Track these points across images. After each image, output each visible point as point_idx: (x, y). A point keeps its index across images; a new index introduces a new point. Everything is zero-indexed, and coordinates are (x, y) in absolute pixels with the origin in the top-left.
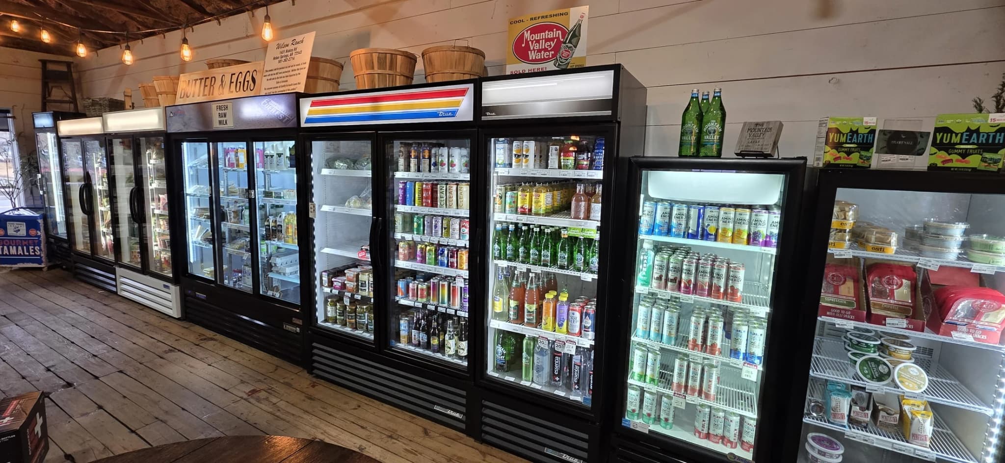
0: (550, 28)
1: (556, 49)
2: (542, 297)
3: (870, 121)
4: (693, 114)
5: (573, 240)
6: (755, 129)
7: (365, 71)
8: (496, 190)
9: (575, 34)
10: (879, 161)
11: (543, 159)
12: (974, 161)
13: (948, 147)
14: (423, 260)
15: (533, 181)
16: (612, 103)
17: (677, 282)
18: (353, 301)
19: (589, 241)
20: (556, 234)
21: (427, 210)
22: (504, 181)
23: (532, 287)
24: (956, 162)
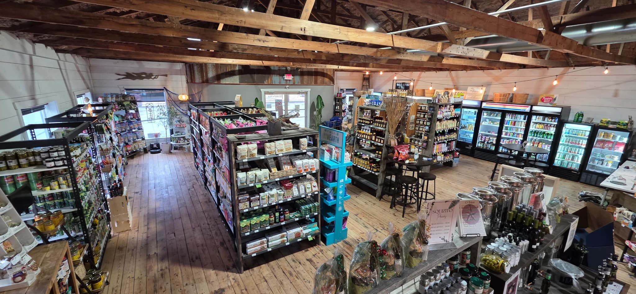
0: (550, 97)
1: (550, 101)
2: (539, 144)
3: (609, 119)
4: (577, 115)
5: (548, 134)
6: (589, 119)
7: (499, 97)
8: (532, 124)
9: (555, 99)
10: (611, 126)
11: (544, 120)
12: (622, 127)
13: (619, 125)
14: (509, 135)
15: (540, 123)
16: (560, 113)
17: (569, 142)
18: (488, 143)
19: (551, 134)
20: (544, 133)
21: (513, 126)
22: (533, 122)
23: (537, 142)
24: (620, 127)
